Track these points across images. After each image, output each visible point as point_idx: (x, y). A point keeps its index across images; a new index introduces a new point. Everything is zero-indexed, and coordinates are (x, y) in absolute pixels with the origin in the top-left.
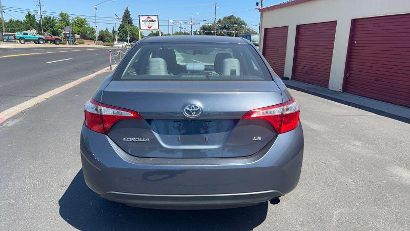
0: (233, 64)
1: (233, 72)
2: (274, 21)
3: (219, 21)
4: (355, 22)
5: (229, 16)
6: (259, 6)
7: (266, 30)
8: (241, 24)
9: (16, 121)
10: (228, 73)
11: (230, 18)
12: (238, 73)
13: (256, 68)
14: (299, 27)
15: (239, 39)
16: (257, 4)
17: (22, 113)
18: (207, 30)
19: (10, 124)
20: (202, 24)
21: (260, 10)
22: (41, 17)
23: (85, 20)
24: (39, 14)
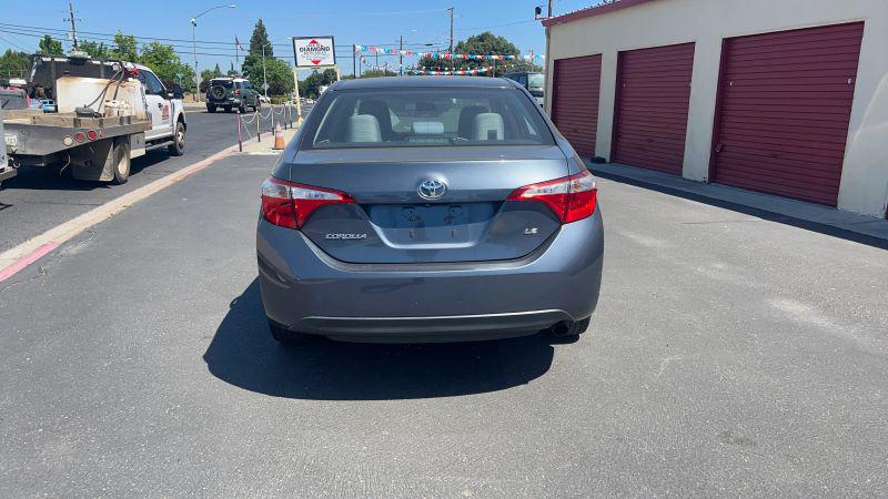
0: (491, 122)
1: (492, 135)
2: (575, 43)
3: (460, 46)
4: (729, 44)
5: (480, 34)
6: (544, 14)
7: (557, 63)
8: (506, 49)
9: (81, 246)
10: (484, 136)
11: (482, 38)
12: (500, 136)
13: (532, 132)
14: (622, 55)
15: (503, 83)
16: (538, 11)
17: (88, 233)
18: (430, 64)
19: (73, 250)
20: (421, 55)
21: (544, 23)
22: (75, 45)
23: (170, 49)
24: (71, 38)
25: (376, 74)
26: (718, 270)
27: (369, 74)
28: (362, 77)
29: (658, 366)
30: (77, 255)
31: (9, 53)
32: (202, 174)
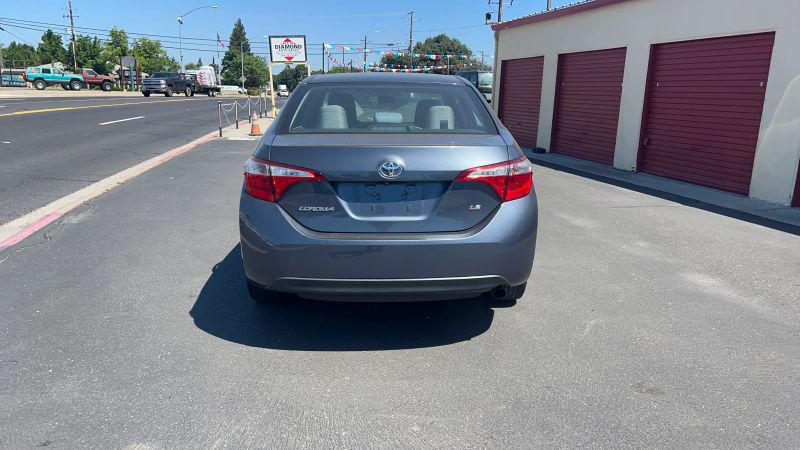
0: (443, 114)
1: (444, 124)
2: (521, 47)
3: (418, 46)
4: (656, 50)
5: (437, 35)
6: (494, 19)
7: (504, 63)
8: (459, 50)
9: (81, 217)
10: (436, 126)
11: (438, 40)
12: (451, 126)
13: (479, 123)
14: (562, 58)
15: (454, 80)
16: (488, 16)
17: (87, 205)
18: (391, 62)
19: (74, 220)
20: (383, 53)
21: (493, 27)
22: (74, 39)
23: (158, 44)
24: (69, 32)
25: (343, 70)
26: (640, 248)
27: (336, 70)
28: (329, 72)
29: (584, 327)
30: (78, 224)
31: (13, 45)
32: (187, 155)
